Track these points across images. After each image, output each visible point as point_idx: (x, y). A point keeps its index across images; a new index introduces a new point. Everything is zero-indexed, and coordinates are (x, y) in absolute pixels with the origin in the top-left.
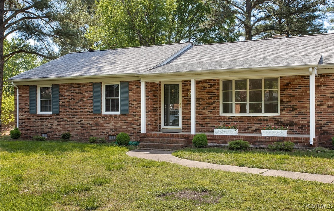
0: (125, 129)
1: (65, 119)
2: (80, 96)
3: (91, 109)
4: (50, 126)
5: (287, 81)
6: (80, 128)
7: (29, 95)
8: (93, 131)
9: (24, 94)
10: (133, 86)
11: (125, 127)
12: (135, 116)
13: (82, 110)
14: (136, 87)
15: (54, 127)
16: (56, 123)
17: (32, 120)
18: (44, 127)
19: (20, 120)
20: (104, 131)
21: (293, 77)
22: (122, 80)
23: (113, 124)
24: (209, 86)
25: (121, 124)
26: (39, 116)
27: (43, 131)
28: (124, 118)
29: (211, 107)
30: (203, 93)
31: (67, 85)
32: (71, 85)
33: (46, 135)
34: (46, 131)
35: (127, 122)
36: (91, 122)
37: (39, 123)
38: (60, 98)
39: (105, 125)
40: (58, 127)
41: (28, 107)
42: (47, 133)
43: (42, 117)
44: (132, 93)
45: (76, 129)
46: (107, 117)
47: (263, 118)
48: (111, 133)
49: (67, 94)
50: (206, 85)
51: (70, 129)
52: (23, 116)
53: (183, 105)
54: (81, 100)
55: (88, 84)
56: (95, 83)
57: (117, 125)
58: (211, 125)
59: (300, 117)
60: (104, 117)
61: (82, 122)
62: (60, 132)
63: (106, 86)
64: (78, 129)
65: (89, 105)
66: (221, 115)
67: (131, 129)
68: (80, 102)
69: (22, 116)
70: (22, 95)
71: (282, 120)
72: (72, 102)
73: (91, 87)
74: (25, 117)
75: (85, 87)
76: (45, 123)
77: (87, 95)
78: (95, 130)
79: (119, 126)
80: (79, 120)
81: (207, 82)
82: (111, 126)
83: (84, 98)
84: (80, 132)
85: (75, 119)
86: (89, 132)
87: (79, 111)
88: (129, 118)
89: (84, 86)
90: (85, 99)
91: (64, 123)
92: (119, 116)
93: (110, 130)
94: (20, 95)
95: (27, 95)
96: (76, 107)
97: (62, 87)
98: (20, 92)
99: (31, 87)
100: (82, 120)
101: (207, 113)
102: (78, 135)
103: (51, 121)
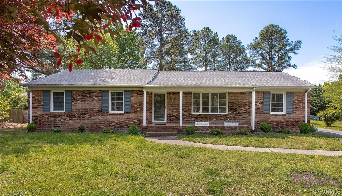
0: (128, 122)
1: (77, 115)
2: (91, 99)
3: (99, 109)
4: (63, 121)
5: (232, 95)
6: (90, 122)
7: (42, 97)
8: (102, 124)
9: (37, 96)
10: (134, 94)
11: (128, 121)
12: (136, 114)
13: (92, 109)
14: (136, 95)
15: (66, 122)
16: (68, 119)
17: (45, 116)
18: (57, 122)
19: (33, 116)
20: (111, 124)
21: (236, 93)
22: (126, 89)
23: (118, 119)
24: (185, 96)
25: (125, 119)
26: (52, 113)
27: (56, 125)
28: (127, 115)
29: (187, 109)
31: (79, 91)
32: (83, 91)
33: (59, 128)
34: (59, 125)
35: (130, 118)
36: (100, 118)
37: (52, 119)
38: (73, 101)
39: (111, 120)
40: (70, 122)
41: (42, 107)
42: (59, 127)
43: (55, 114)
44: (133, 98)
45: (87, 123)
46: (113, 114)
47: (218, 116)
48: (117, 126)
49: (79, 98)
51: (81, 123)
52: (36, 113)
53: (168, 107)
54: (92, 102)
55: (97, 91)
56: (103, 90)
57: (121, 120)
58: (187, 120)
59: (239, 115)
60: (111, 114)
61: (92, 118)
62: (72, 125)
63: (112, 93)
64: (89, 123)
65: (99, 106)
66: (192, 113)
67: (133, 122)
68: (90, 104)
69: (35, 113)
70: (36, 97)
71: (229, 117)
72: (83, 104)
73: (100, 94)
74: (38, 114)
75: (95, 93)
76: (58, 118)
77: (97, 99)
78: (103, 123)
79: (123, 120)
80: (89, 117)
82: (116, 120)
83: (94, 101)
84: (90, 125)
85: (85, 115)
86: (98, 125)
87: (89, 110)
88: (131, 115)
89: (94, 92)
90: (95, 102)
91: (76, 119)
92: (123, 114)
93: (116, 123)
94: (33, 97)
95: (40, 97)
96: (87, 107)
97: (74, 92)
98: (34, 95)
99: (44, 91)
100: (92, 117)
102: (88, 127)
103: (64, 118)
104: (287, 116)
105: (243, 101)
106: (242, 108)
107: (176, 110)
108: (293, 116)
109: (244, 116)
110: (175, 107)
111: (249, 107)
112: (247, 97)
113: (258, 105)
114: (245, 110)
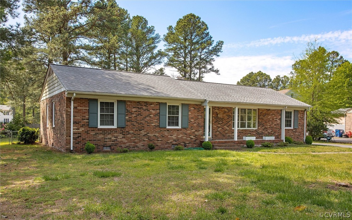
0: (185, 139)
1: (131, 132)
2: (147, 113)
3: (157, 124)
4: (115, 139)
5: (261, 111)
6: (147, 139)
7: (87, 108)
8: (159, 142)
9: (80, 107)
10: (191, 108)
11: (185, 138)
12: (193, 129)
13: (148, 124)
14: (193, 109)
15: (118, 140)
16: (121, 136)
17: (91, 133)
18: (107, 140)
19: (75, 133)
20: (168, 141)
21: (263, 110)
22: (183, 102)
23: (176, 135)
24: (228, 111)
25: (182, 135)
26: (101, 129)
27: (106, 144)
28: (184, 131)
29: (229, 124)
30: (224, 115)
31: (135, 102)
32: (139, 102)
33: (109, 148)
34: (109, 144)
35: (187, 134)
36: (157, 134)
37: (101, 136)
38: (127, 113)
39: (169, 137)
40: (124, 140)
42: (110, 146)
43: (104, 130)
44: (190, 112)
45: (143, 141)
46: (171, 130)
47: (251, 131)
48: (174, 143)
49: (134, 110)
50: (226, 110)
51: (136, 141)
52: (79, 129)
53: (213, 122)
54: (149, 115)
55: (155, 103)
56: (161, 103)
57: (179, 137)
58: (228, 135)
59: (265, 130)
60: (168, 130)
61: (148, 134)
62: (125, 144)
64: (145, 141)
65: (156, 121)
66: (232, 128)
67: (190, 139)
68: (147, 118)
69: (76, 129)
70: (78, 108)
71: (259, 132)
72: (139, 118)
73: (158, 106)
74: (81, 131)
75: (152, 106)
76: (109, 136)
77: (154, 112)
78: (160, 140)
79: (181, 137)
80: (146, 133)
81: (227, 108)
82: (174, 137)
83: (151, 114)
84: (146, 143)
85: (141, 132)
86: (155, 143)
87: (145, 126)
88: (188, 131)
89: (152, 104)
90: (152, 116)
91: (130, 136)
92: (180, 130)
93: (174, 140)
94: (75, 108)
95: (85, 108)
96: (143, 122)
97: (129, 103)
98: (75, 105)
100: (149, 133)
101: (226, 128)
102: (144, 146)
103: (115, 135)
104: (294, 130)
105: (268, 117)
106: (267, 124)
107: (220, 125)
108: (298, 131)
109: (268, 130)
110: (219, 122)
111: (272, 123)
112: (271, 114)
113: (278, 121)
114: (269, 126)
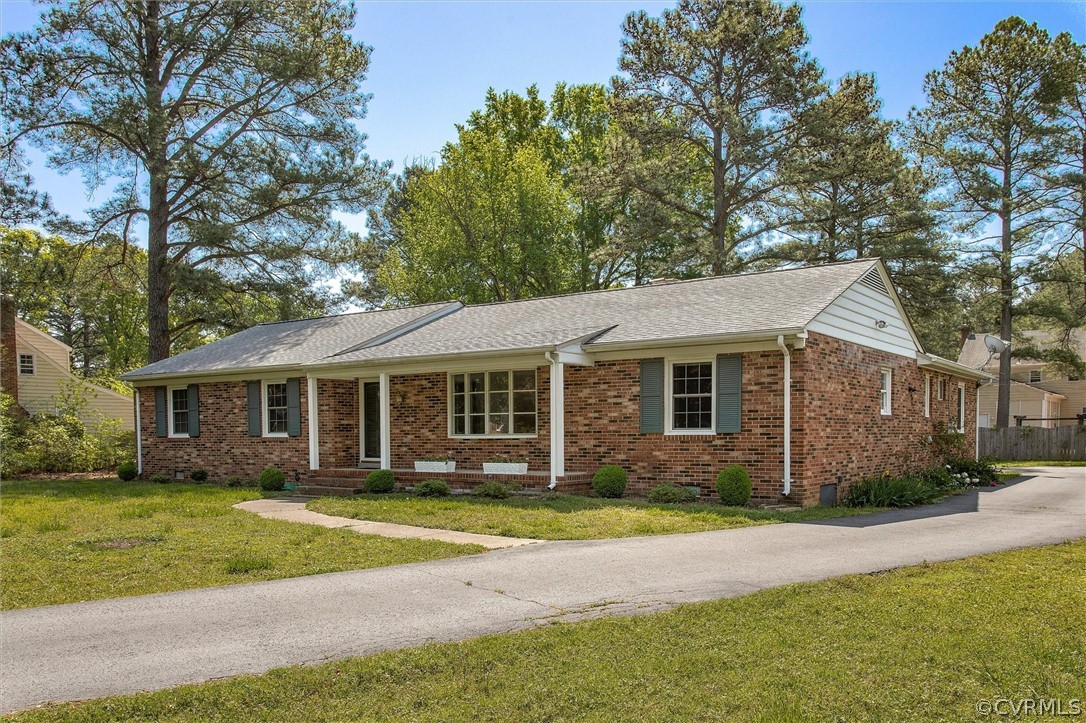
0: (296, 462)
1: (208, 445)
2: (230, 405)
3: (246, 428)
4: (187, 458)
6: (231, 461)
7: (154, 404)
8: (250, 467)
9: (148, 401)
11: (296, 459)
13: (232, 429)
15: (192, 460)
16: (195, 453)
17: (161, 447)
18: (179, 460)
19: (143, 447)
20: (266, 467)
22: (290, 375)
23: (278, 454)
24: (430, 385)
25: (290, 454)
26: (171, 440)
27: (178, 467)
28: (295, 444)
29: (434, 424)
30: (421, 398)
31: (210, 385)
32: (216, 385)
34: (182, 467)
35: (300, 452)
36: (246, 451)
37: (171, 453)
38: (201, 409)
39: (266, 456)
40: (199, 461)
41: (154, 425)
42: (182, 472)
43: (175, 442)
44: (305, 398)
45: (225, 464)
46: (270, 442)
47: (512, 443)
49: (210, 401)
50: (424, 382)
51: (216, 463)
52: (147, 440)
54: (231, 411)
55: (240, 384)
56: (251, 381)
57: (284, 456)
59: (568, 440)
60: (265, 441)
61: (233, 450)
63: (269, 386)
64: (228, 464)
65: (243, 421)
66: (449, 437)
67: (306, 463)
68: (229, 416)
70: (146, 404)
71: (541, 446)
72: (218, 416)
73: (245, 389)
74: (149, 443)
75: (236, 389)
76: (180, 452)
77: (239, 403)
78: (252, 464)
79: (287, 457)
80: (229, 448)
81: (427, 377)
82: (275, 457)
83: (235, 408)
84: (230, 469)
85: (222, 445)
86: (244, 469)
87: (227, 432)
88: (302, 443)
90: (236, 411)
91: (207, 453)
92: (286, 440)
93: (275, 464)
94: (142, 404)
95: (152, 404)
96: (223, 424)
97: (203, 389)
98: (142, 399)
99: (157, 389)
100: (234, 448)
101: (428, 434)
102: (227, 474)
103: (188, 450)
104: (718, 442)
105: (580, 395)
106: (577, 419)
107: (409, 428)
108: (741, 442)
109: (581, 442)
110: (408, 419)
111: (596, 415)
112: (593, 380)
113: (625, 407)
114: (586, 425)
